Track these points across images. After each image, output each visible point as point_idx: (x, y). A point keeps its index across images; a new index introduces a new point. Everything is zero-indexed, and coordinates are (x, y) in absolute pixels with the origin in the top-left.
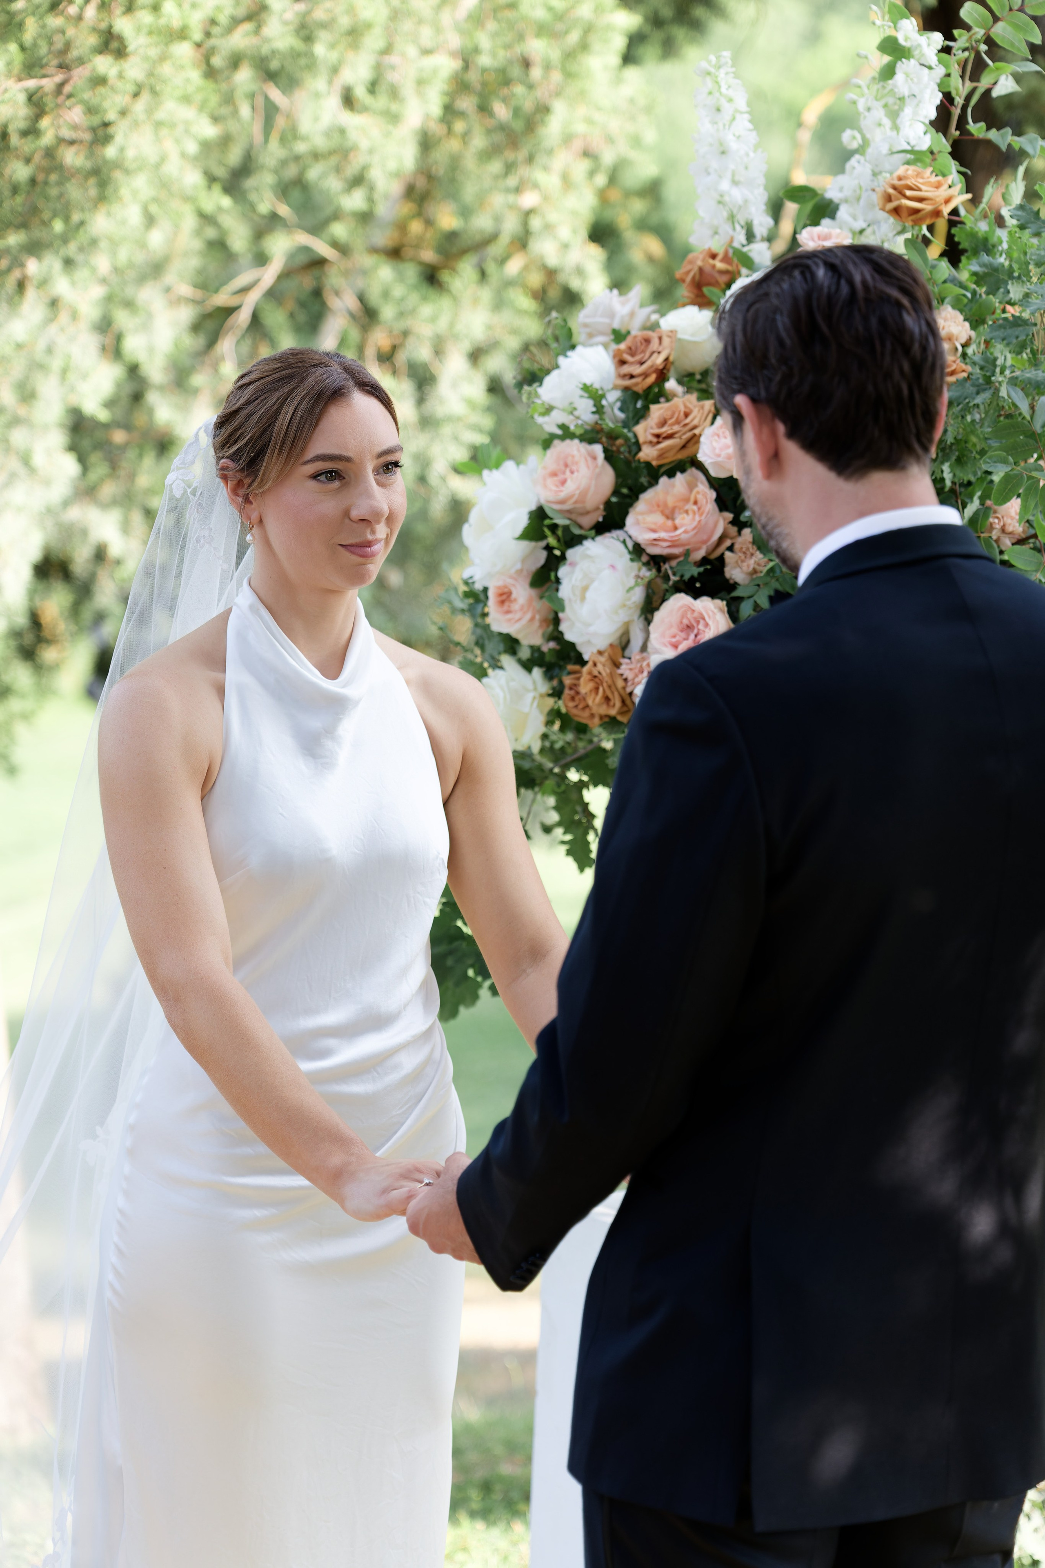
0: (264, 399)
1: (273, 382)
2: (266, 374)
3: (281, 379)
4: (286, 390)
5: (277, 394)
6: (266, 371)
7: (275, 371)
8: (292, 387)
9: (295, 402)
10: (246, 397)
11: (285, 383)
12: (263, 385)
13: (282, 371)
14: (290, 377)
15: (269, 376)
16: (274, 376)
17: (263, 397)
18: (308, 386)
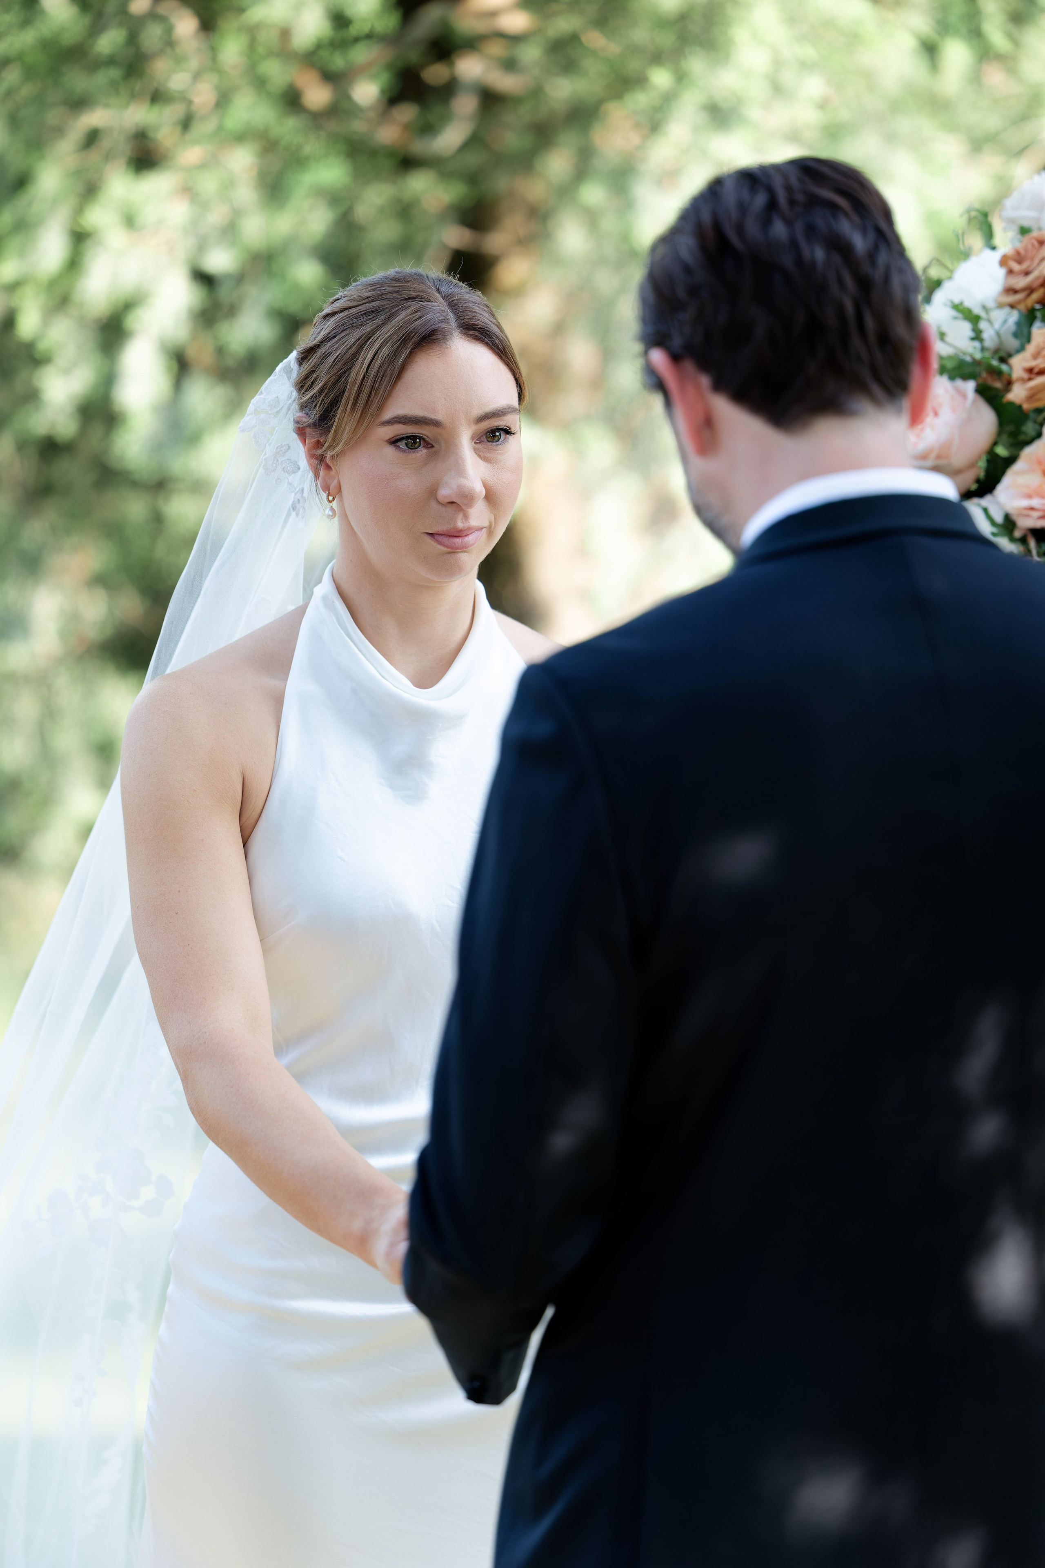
0: (343, 337)
1: (357, 316)
2: (352, 304)
3: (367, 313)
4: (368, 328)
5: (357, 334)
6: (354, 300)
7: (364, 301)
8: (375, 326)
9: (376, 346)
10: (327, 331)
11: (370, 319)
12: (350, 317)
13: (371, 302)
14: (377, 311)
15: (356, 306)
16: (360, 307)
17: (343, 334)
18: (394, 326)
